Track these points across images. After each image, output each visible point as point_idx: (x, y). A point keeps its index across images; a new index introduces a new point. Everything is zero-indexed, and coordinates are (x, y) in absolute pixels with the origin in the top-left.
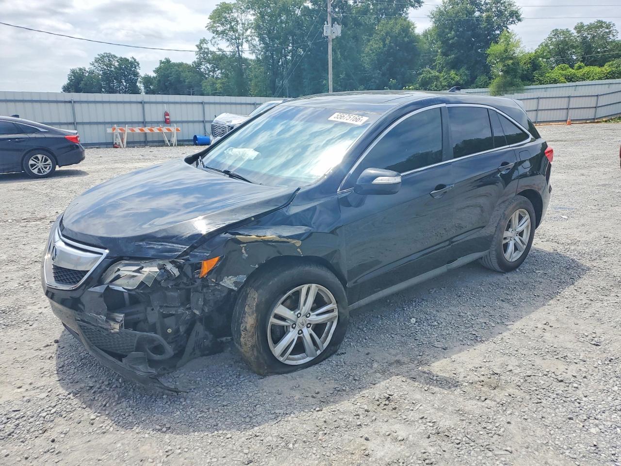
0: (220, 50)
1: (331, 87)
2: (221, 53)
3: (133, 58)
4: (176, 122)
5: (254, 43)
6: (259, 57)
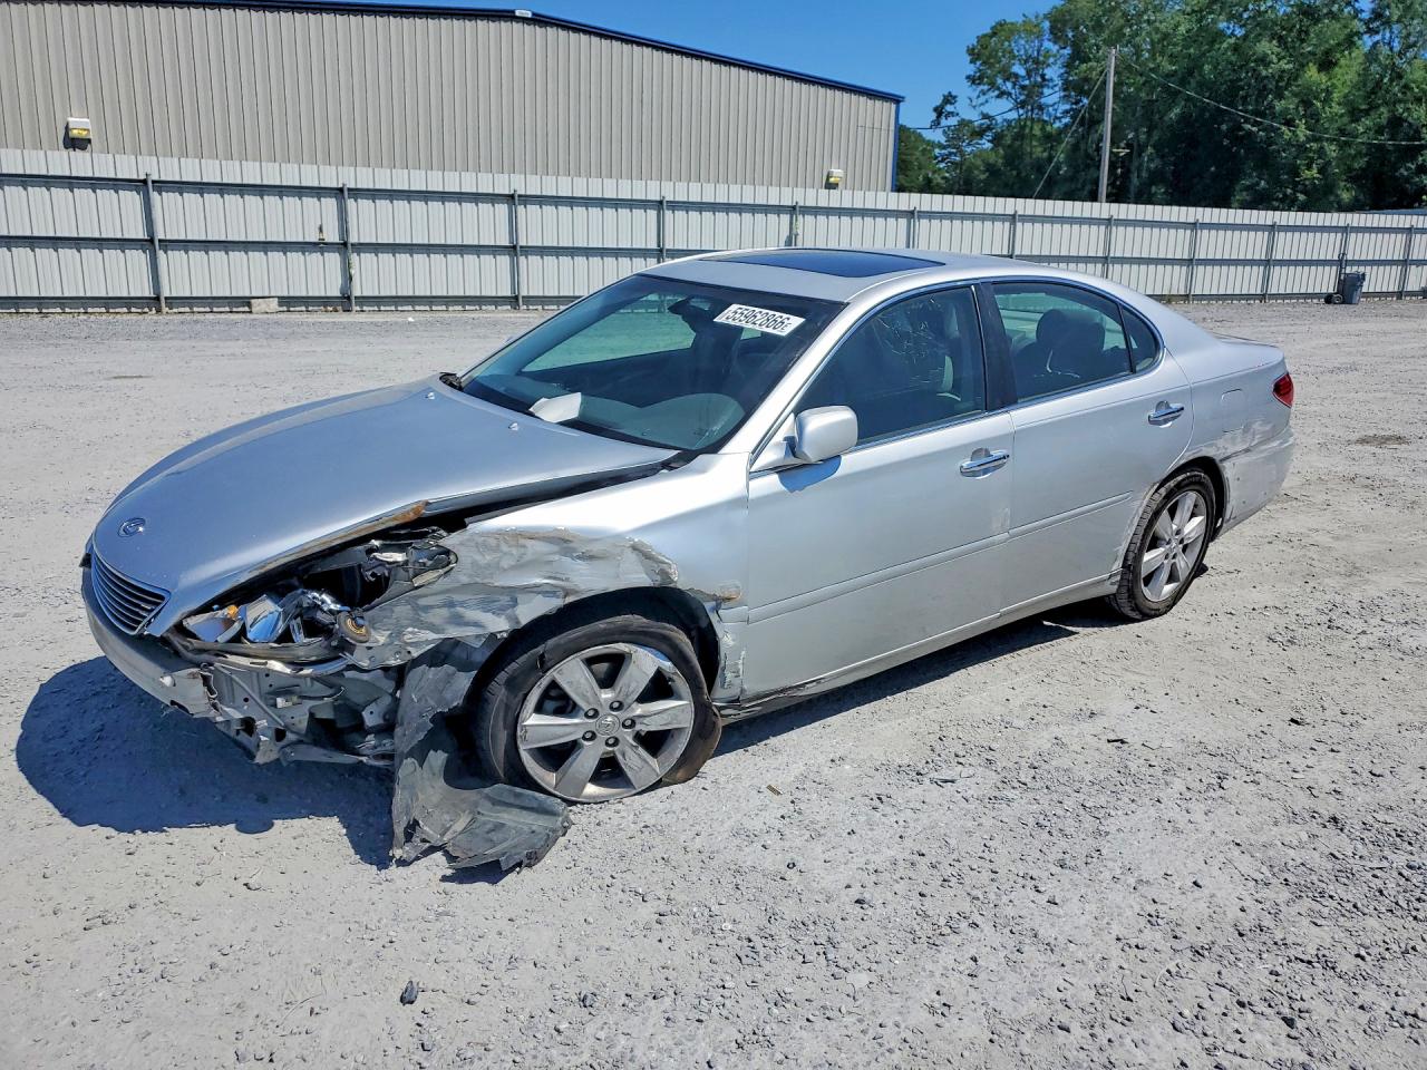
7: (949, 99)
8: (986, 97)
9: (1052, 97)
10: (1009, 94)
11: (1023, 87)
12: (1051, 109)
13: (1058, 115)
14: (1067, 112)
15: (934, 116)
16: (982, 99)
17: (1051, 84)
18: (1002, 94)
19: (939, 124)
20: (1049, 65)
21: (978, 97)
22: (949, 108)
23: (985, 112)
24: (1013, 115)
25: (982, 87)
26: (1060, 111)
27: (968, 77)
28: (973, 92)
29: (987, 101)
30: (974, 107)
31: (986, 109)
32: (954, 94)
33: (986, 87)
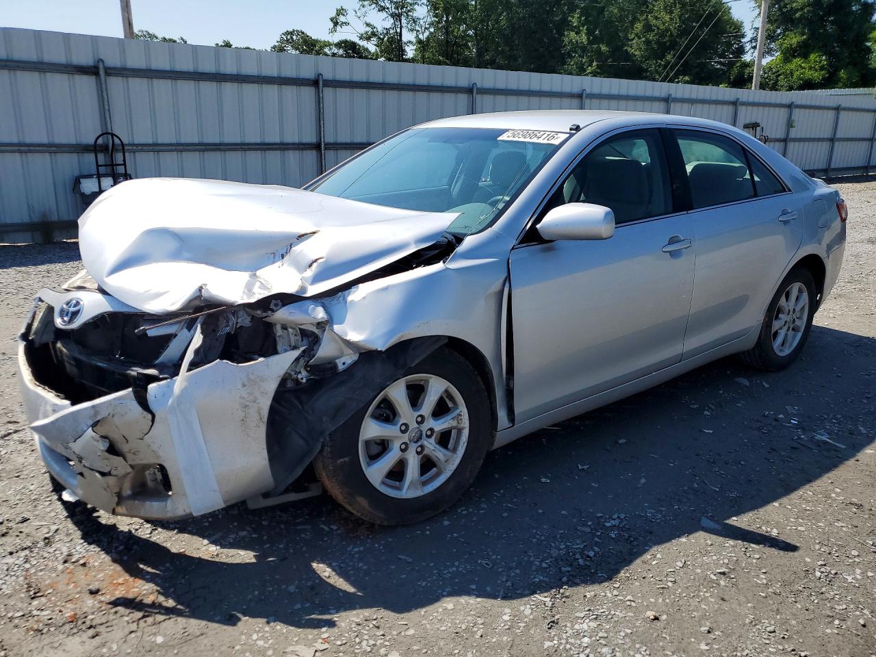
0: (368, 25)
2: (369, 29)
3: (182, 39)
5: (415, 14)
6: (421, 36)
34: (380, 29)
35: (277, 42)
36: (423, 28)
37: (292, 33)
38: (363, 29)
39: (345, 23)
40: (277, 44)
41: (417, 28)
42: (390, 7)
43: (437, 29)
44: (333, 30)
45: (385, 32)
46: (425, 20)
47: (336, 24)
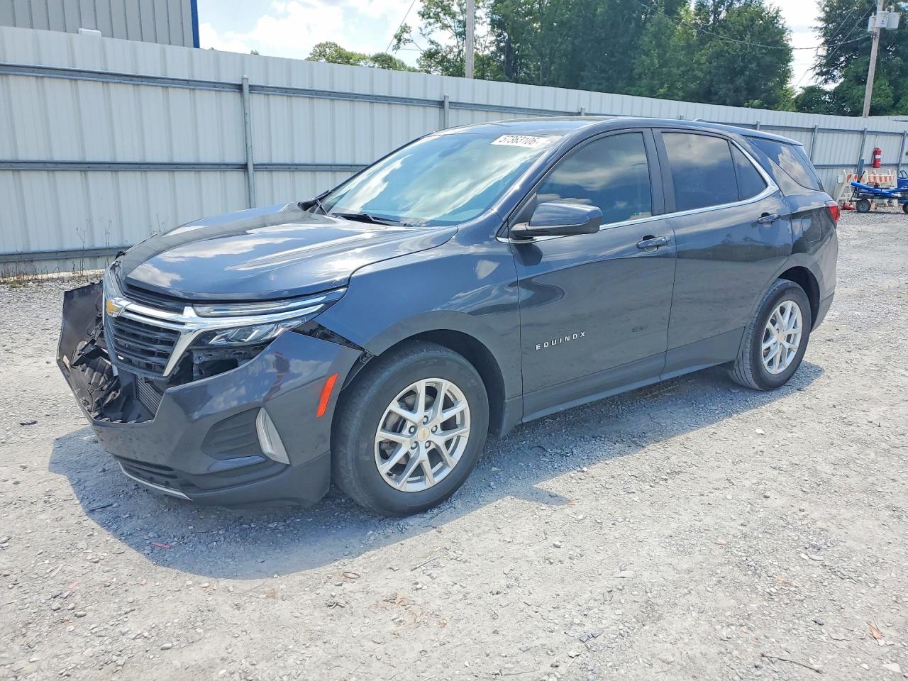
0: (432, 42)
1: (866, 109)
2: (432, 46)
4: (883, 165)
7: (405, 29)
8: (432, 27)
9: (483, 31)
10: (450, 27)
11: (459, 21)
12: (482, 40)
13: (487, 45)
14: (492, 43)
15: (395, 41)
16: (429, 28)
17: (481, 21)
18: (445, 27)
19: (399, 48)
20: (478, 8)
21: (426, 27)
22: (405, 36)
23: (432, 40)
24: (453, 42)
25: (429, 20)
26: (488, 41)
27: (419, 13)
28: (422, 22)
29: (432, 31)
30: (424, 35)
31: (433, 37)
32: (408, 25)
33: (432, 21)
34: (444, 47)
35: (311, 54)
36: (483, 46)
37: (327, 45)
38: (426, 46)
39: (408, 40)
40: (310, 56)
41: (478, 47)
42: (453, 25)
43: (498, 46)
44: (397, 47)
45: (448, 50)
46: (485, 38)
47: (399, 40)
